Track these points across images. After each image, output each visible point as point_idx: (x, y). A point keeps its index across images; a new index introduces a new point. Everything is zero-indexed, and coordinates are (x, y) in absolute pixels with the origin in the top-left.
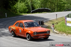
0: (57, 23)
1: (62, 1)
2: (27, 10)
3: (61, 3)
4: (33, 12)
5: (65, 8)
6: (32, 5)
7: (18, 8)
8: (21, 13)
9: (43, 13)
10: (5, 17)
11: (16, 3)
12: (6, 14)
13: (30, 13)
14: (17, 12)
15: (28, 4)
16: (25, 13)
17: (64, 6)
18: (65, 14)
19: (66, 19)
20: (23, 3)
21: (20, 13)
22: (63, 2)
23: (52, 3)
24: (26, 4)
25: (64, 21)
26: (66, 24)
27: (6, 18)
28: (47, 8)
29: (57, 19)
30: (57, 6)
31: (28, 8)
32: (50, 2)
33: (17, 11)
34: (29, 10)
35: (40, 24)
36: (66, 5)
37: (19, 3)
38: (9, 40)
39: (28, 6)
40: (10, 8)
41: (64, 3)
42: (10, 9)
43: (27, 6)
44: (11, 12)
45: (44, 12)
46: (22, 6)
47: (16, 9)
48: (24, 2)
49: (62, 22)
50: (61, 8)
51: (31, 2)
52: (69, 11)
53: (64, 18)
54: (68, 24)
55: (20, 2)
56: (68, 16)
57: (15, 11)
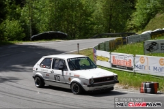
1: (89, 20)
4: (34, 39)
6: (33, 26)
7: (5, 31)
8: (13, 40)
9: (53, 41)
11: (2, 21)
13: (29, 40)
14: (3, 39)
17: (92, 29)
18: (94, 42)
19: (95, 52)
20: (16, 22)
21: (10, 40)
22: (89, 22)
23: (70, 22)
24: (21, 22)
25: (91, 57)
26: (95, 62)
28: (62, 31)
30: (79, 28)
31: (24, 31)
32: (66, 20)
33: (3, 36)
36: (95, 27)
37: (7, 21)
39: (25, 26)
41: (91, 24)
45: (56, 38)
46: (14, 27)
50: (86, 33)
51: (31, 20)
52: (101, 37)
53: (92, 51)
56: (99, 48)
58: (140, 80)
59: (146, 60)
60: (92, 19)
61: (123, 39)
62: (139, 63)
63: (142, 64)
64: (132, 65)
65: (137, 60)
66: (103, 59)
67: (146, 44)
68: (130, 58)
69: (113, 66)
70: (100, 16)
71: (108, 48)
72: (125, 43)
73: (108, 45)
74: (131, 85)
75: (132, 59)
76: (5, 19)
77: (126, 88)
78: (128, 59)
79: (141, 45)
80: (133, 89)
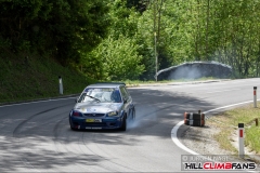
0: (256, 120)
10: (55, 94)
12: (60, 81)
15: (146, 46)
16: (132, 78)
27: (61, 96)
29: (255, 106)
34: (147, 66)
35: (191, 122)
40: (77, 59)
42: (77, 62)
44: (80, 75)
47: (98, 64)
48: (131, 35)
57: (94, 70)
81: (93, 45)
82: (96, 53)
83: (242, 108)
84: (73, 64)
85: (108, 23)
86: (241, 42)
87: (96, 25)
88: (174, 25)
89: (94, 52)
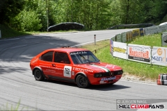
0: (95, 51)
1: (106, 11)
2: (41, 25)
3: (103, 13)
4: (51, 30)
5: (111, 23)
6: (50, 16)
7: (22, 22)
9: (70, 32)
11: (19, 12)
13: (46, 31)
14: (20, 29)
15: (43, 14)
16: (36, 30)
17: (108, 21)
18: (110, 34)
19: (112, 43)
20: (33, 12)
21: (26, 31)
23: (87, 13)
24: (38, 13)
25: (108, 48)
26: (112, 53)
27: (0, 39)
28: (79, 22)
29: (95, 44)
30: (96, 19)
31: (41, 22)
32: (83, 11)
33: (20, 27)
36: (112, 18)
37: (24, 11)
38: (5, 82)
40: (8, 21)
41: (108, 15)
42: (8, 22)
43: (40, 17)
44: (10, 29)
45: (73, 29)
46: (31, 17)
47: (19, 23)
48: (35, 9)
49: (105, 49)
50: (103, 24)
51: (48, 10)
52: (118, 29)
53: (109, 42)
54: (115, 54)
55: (28, 11)
56: (116, 39)
57: (17, 26)
58: (157, 71)
59: (163, 51)
60: (109, 10)
61: (141, 30)
62: (156, 55)
63: (159, 56)
64: (150, 56)
65: (154, 51)
66: (119, 50)
67: (164, 35)
68: (147, 50)
69: (130, 57)
70: (118, 7)
71: (125, 39)
72: (142, 34)
73: (125, 36)
74: (147, 77)
75: (149, 50)
76: (22, 10)
77: (143, 80)
78: (145, 50)
79: (159, 37)
80: (150, 81)
81: (16, 13)
82: (18, 18)
83: (89, 45)
84: (6, 23)
85: (24, 3)
86: (88, 13)
87: (18, 4)
88: (56, 5)
89: (17, 17)
